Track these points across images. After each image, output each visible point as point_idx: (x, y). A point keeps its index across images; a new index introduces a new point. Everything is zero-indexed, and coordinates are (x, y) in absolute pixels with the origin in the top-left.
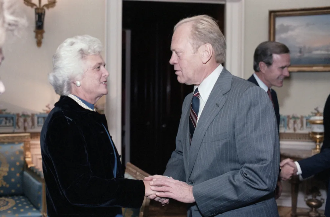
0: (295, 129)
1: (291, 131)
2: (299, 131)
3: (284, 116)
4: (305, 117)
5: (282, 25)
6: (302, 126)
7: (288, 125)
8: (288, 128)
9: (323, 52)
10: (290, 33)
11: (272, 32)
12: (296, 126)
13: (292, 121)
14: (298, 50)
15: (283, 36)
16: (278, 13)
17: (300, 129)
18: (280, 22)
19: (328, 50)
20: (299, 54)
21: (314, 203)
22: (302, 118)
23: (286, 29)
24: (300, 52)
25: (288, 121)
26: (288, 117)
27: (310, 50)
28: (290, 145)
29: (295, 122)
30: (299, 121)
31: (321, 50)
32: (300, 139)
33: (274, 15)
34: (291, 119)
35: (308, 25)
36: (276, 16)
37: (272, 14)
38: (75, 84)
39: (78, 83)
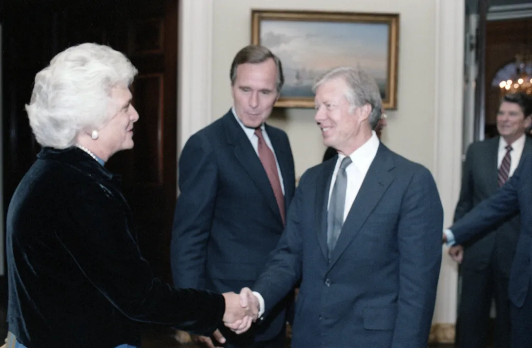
5: (271, 34)
14: (295, 74)
16: (265, 15)
18: (268, 28)
20: (295, 81)
23: (277, 40)
24: (298, 77)
33: (259, 16)
36: (261, 19)
37: (256, 15)
38: (90, 135)
39: (95, 134)
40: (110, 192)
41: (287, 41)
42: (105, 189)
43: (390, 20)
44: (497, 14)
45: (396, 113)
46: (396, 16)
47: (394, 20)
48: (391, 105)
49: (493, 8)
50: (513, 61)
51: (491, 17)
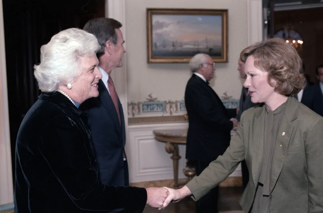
0: (171, 113)
1: (168, 114)
2: (174, 114)
3: (162, 102)
4: (179, 101)
5: (158, 22)
6: (177, 110)
7: (165, 110)
8: (165, 112)
9: (191, 47)
10: (165, 29)
11: (150, 27)
12: (172, 110)
13: (168, 106)
14: (171, 44)
15: (159, 31)
16: (154, 11)
17: (176, 112)
18: (156, 19)
19: (195, 45)
20: (172, 48)
21: (190, 173)
22: (176, 102)
23: (161, 25)
24: (173, 46)
25: (166, 106)
26: (165, 102)
27: (181, 45)
28: (169, 126)
29: (171, 107)
30: (174, 106)
31: (190, 45)
32: (176, 120)
33: (151, 12)
34: (167, 103)
35: (179, 23)
36: (153, 14)
37: (149, 12)
38: (66, 86)
39: (69, 85)
40: (75, 123)
41: (167, 25)
42: (71, 121)
43: (223, 13)
44: (279, 7)
45: (228, 64)
46: (226, 11)
47: (225, 13)
48: (225, 59)
49: (276, 5)
50: (282, 29)
51: (276, 9)
